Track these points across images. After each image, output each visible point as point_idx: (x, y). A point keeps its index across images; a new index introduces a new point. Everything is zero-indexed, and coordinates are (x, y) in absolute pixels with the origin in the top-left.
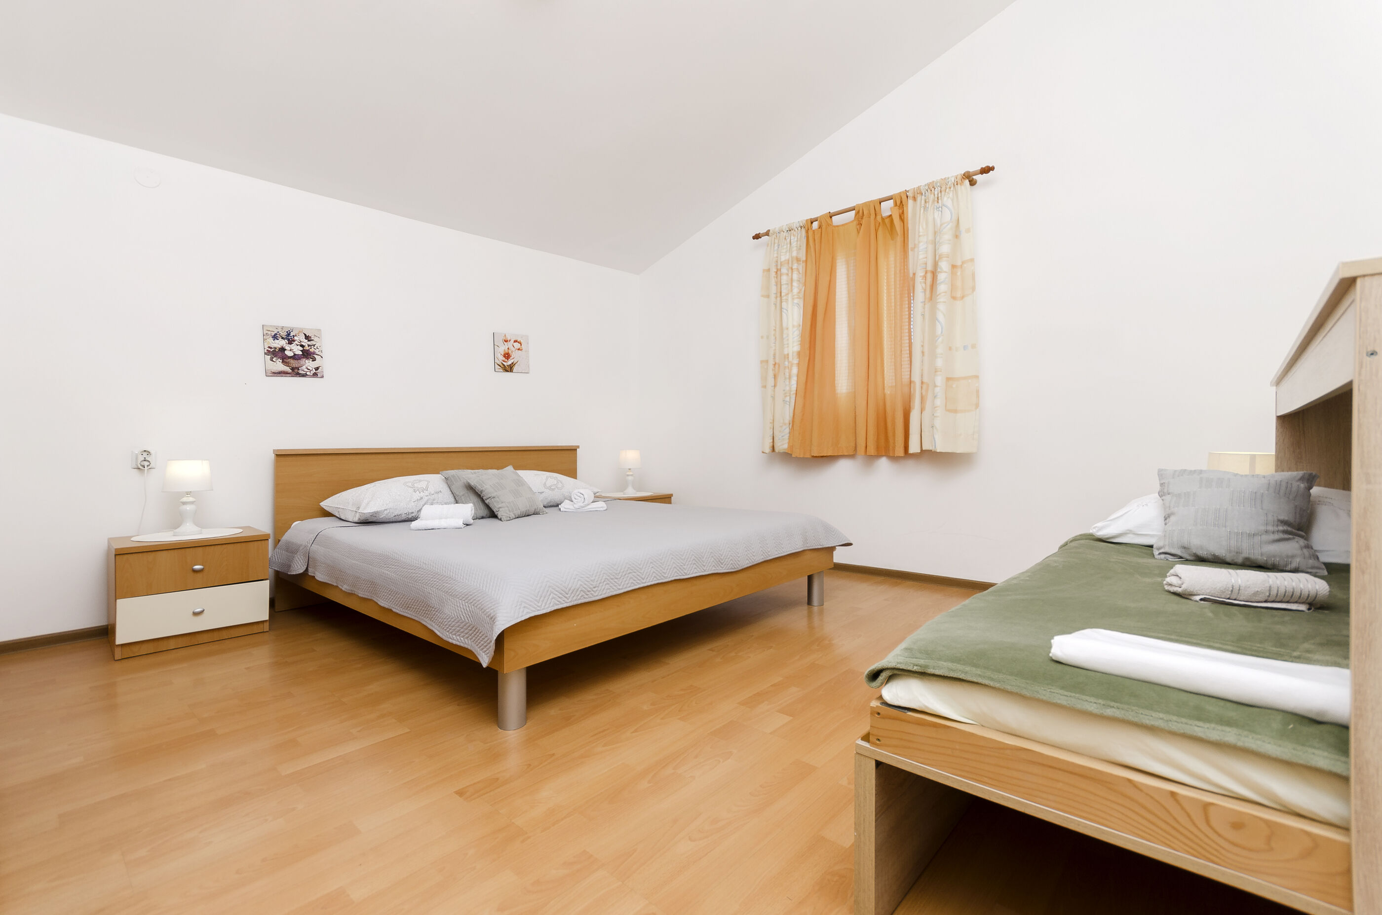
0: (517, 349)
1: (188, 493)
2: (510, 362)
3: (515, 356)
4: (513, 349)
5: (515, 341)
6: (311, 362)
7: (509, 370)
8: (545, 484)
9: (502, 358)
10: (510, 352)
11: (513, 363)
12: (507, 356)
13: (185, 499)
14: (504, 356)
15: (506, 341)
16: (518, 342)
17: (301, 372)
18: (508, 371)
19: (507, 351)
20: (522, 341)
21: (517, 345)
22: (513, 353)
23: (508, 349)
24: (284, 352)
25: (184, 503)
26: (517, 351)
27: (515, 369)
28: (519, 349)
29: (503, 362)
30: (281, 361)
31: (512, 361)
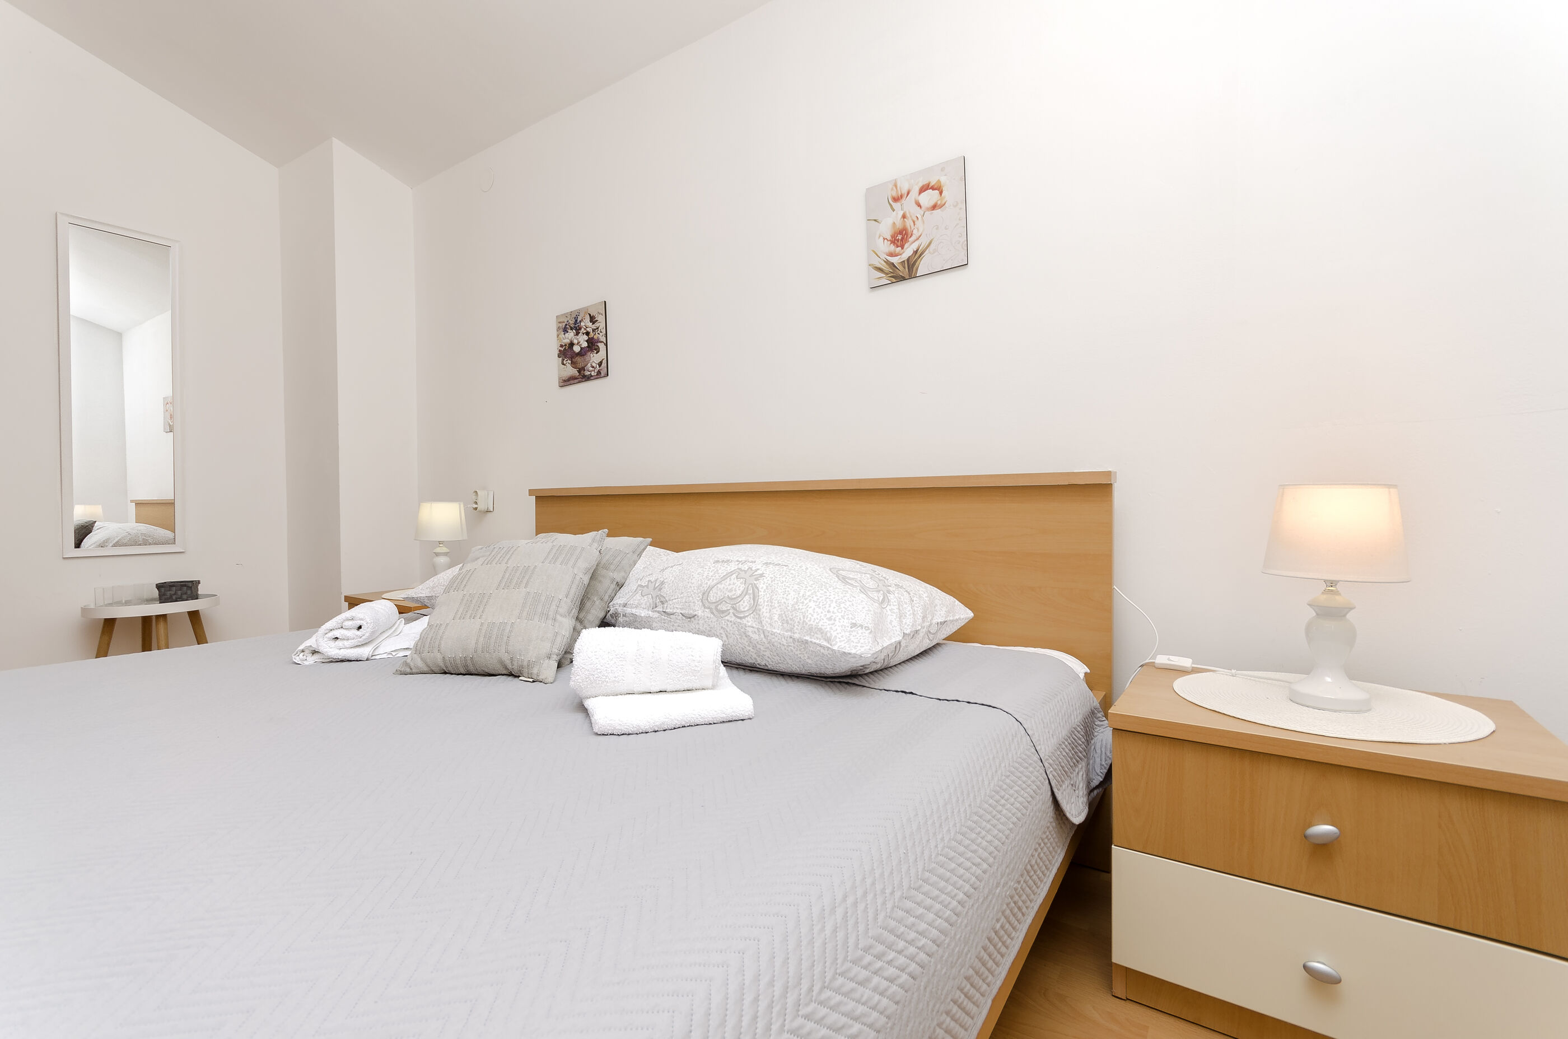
0: (928, 209)
1: (440, 543)
2: (908, 252)
3: (923, 231)
4: (918, 212)
5: (923, 189)
6: (595, 355)
7: (906, 274)
8: (706, 594)
9: (887, 247)
10: (909, 223)
11: (916, 252)
12: (900, 237)
13: (438, 550)
14: (894, 241)
15: (896, 199)
16: (933, 188)
17: (587, 373)
18: (903, 279)
19: (899, 225)
20: (943, 180)
21: (929, 198)
22: (919, 223)
23: (904, 217)
24: (573, 346)
25: (437, 554)
26: (927, 213)
27: (922, 268)
28: (934, 207)
29: (889, 259)
30: (570, 362)
31: (914, 247)
